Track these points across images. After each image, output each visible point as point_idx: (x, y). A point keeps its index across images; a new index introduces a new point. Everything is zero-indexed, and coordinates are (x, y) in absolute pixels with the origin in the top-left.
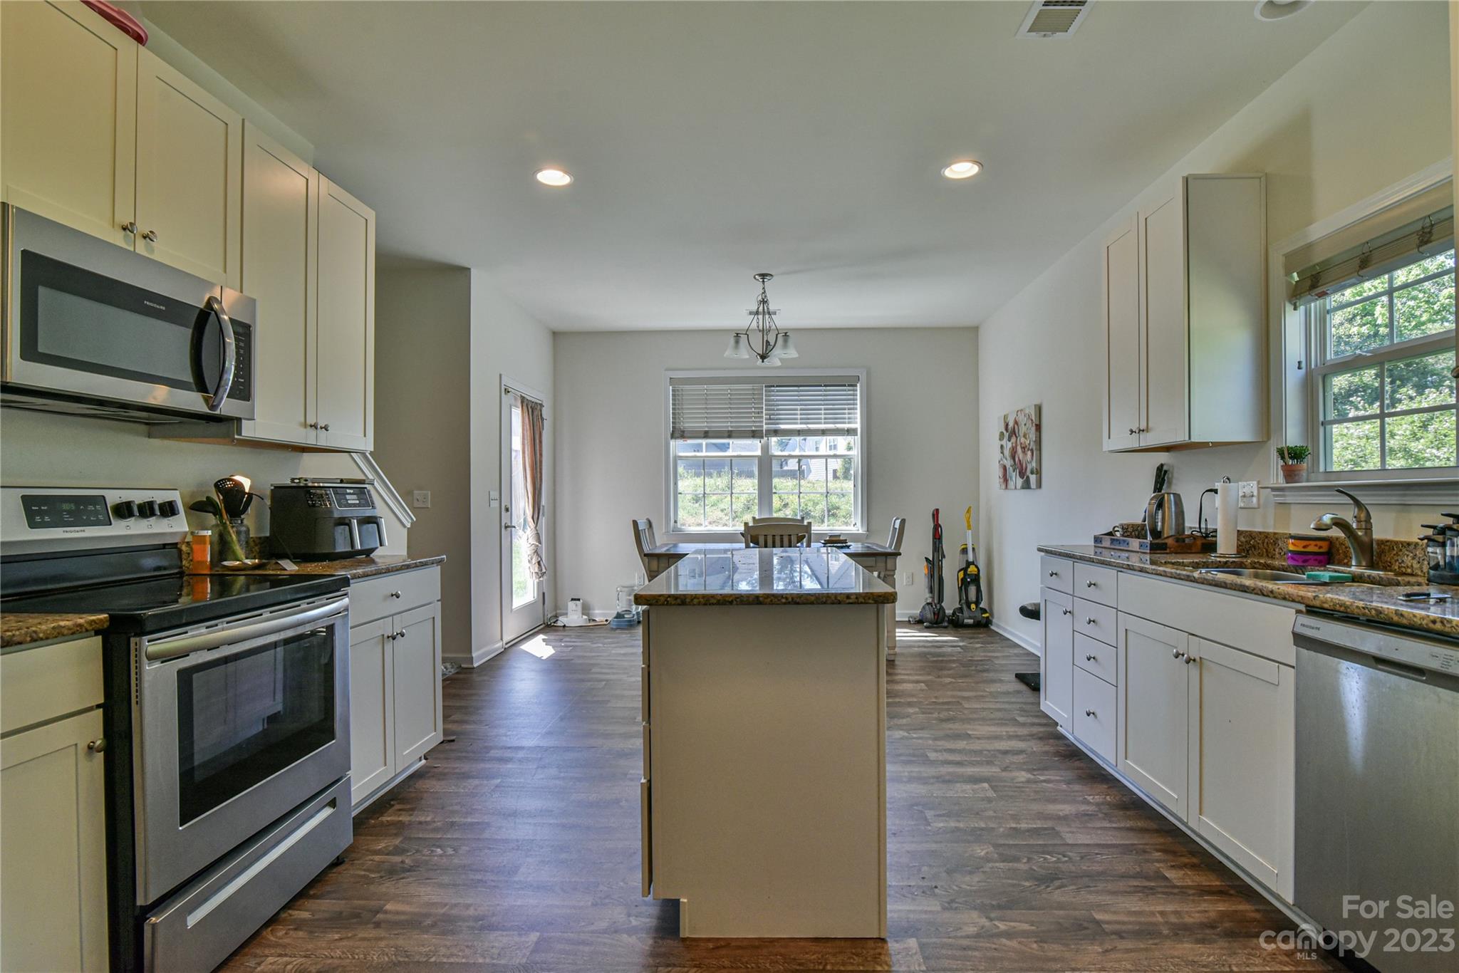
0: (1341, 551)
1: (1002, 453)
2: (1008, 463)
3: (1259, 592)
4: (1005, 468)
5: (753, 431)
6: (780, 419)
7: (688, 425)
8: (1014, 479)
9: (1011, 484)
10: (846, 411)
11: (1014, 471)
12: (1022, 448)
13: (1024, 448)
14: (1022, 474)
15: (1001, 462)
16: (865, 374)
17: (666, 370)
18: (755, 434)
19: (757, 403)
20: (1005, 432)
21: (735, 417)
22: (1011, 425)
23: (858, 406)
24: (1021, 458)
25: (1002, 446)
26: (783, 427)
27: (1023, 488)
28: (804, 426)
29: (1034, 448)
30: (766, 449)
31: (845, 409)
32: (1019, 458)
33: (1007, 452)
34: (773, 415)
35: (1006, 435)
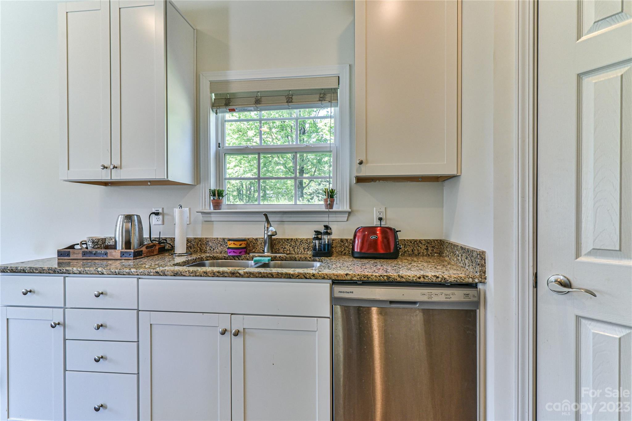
0: (251, 246)
3: (303, 277)
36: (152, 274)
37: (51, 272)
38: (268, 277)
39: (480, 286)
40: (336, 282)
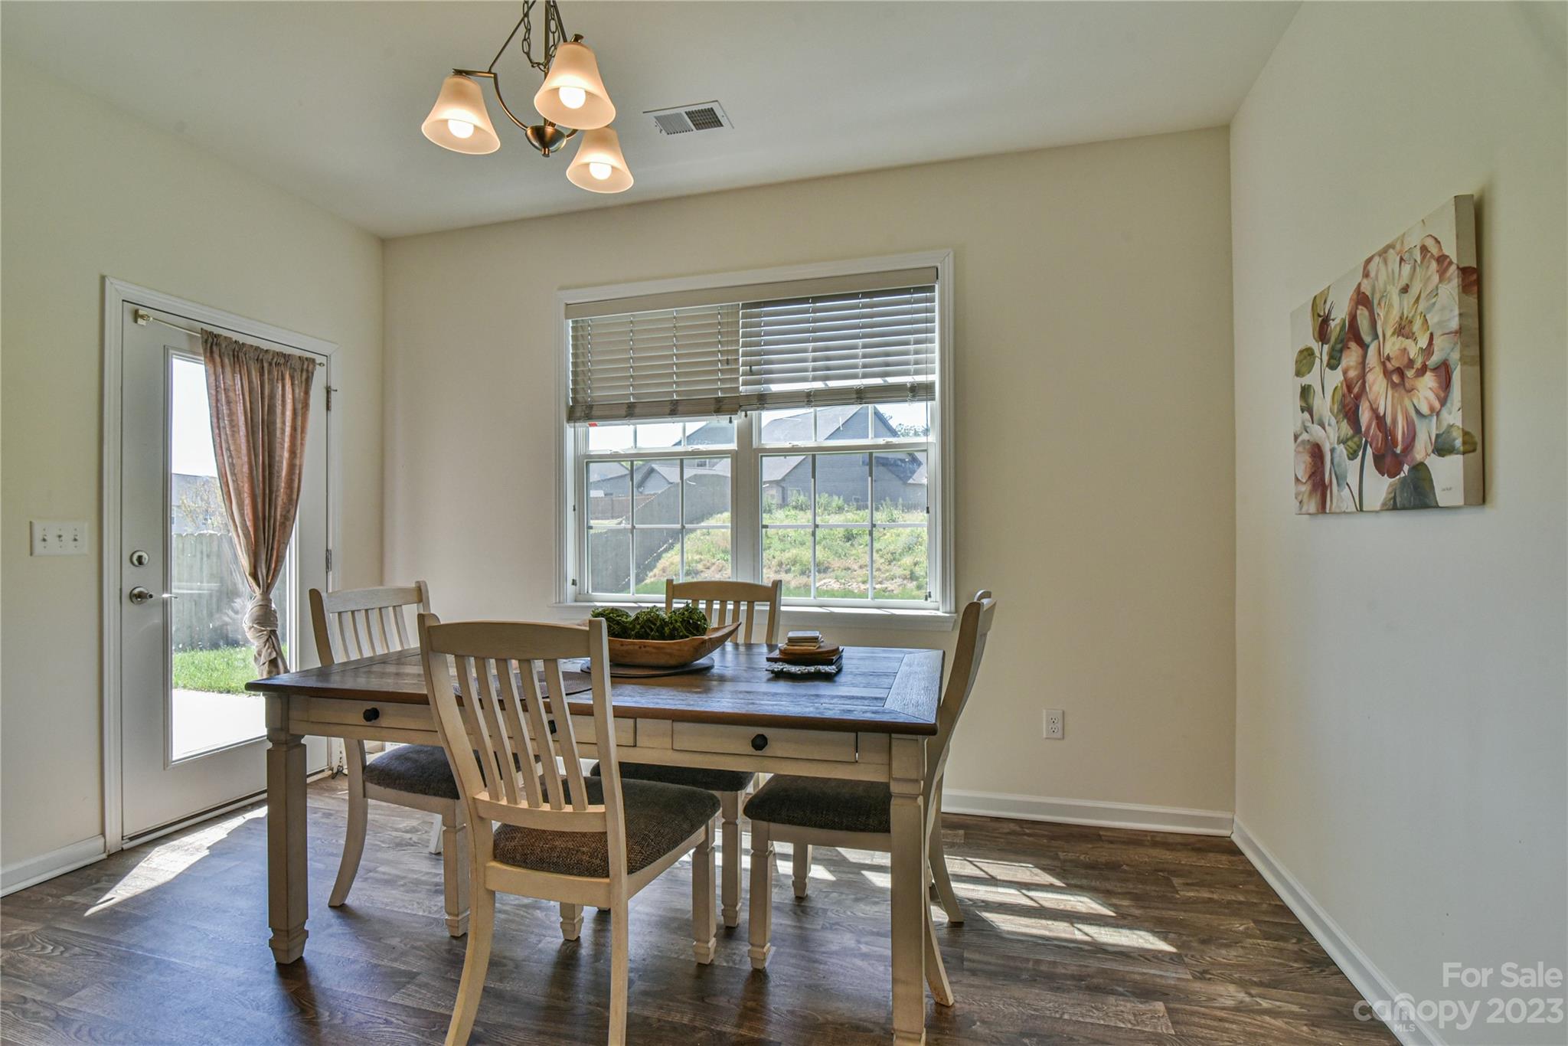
1: (1307, 408)
2: (1331, 434)
4: (1316, 453)
5: (718, 400)
6: (771, 372)
7: (599, 393)
8: (1353, 479)
9: (1342, 498)
10: (912, 347)
11: (1352, 456)
12: (1387, 373)
13: (1400, 371)
14: (1388, 460)
15: (1305, 436)
16: (949, 262)
17: (562, 288)
18: (720, 406)
19: (728, 343)
20: (1316, 346)
21: (686, 374)
22: (1340, 315)
23: (937, 335)
24: (1384, 405)
25: (1306, 392)
26: (775, 388)
27: (1395, 508)
28: (819, 385)
29: (1455, 356)
30: (746, 435)
31: (907, 343)
32: (1374, 411)
33: (1324, 404)
34: (759, 363)
35: (1323, 352)
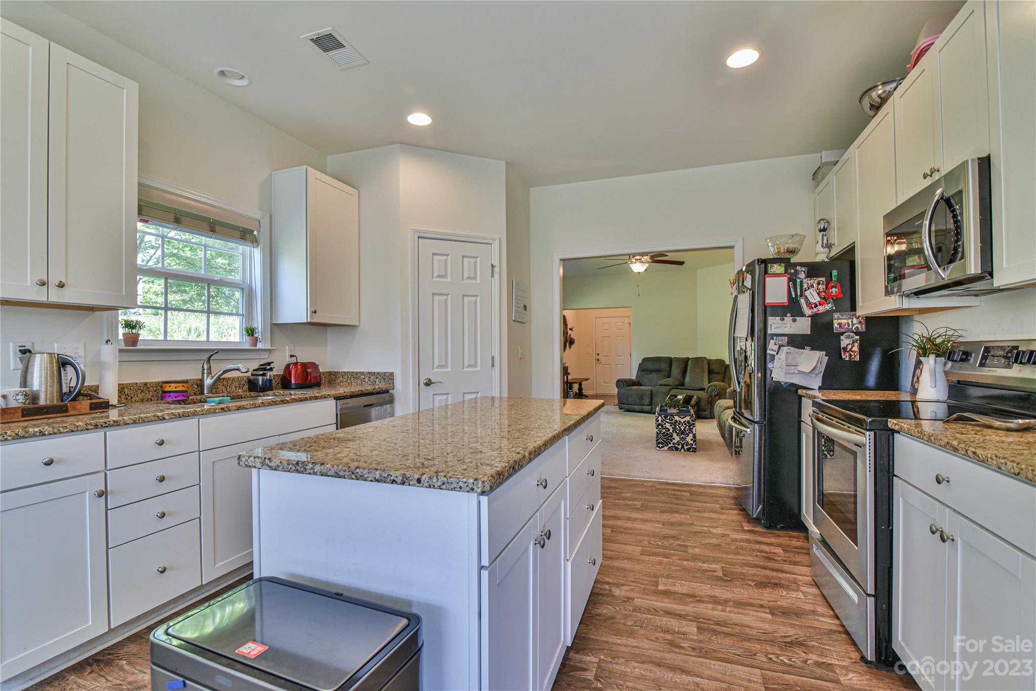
36: (217, 411)
37: (89, 427)
38: (305, 400)
39: (390, 391)
40: (337, 398)
